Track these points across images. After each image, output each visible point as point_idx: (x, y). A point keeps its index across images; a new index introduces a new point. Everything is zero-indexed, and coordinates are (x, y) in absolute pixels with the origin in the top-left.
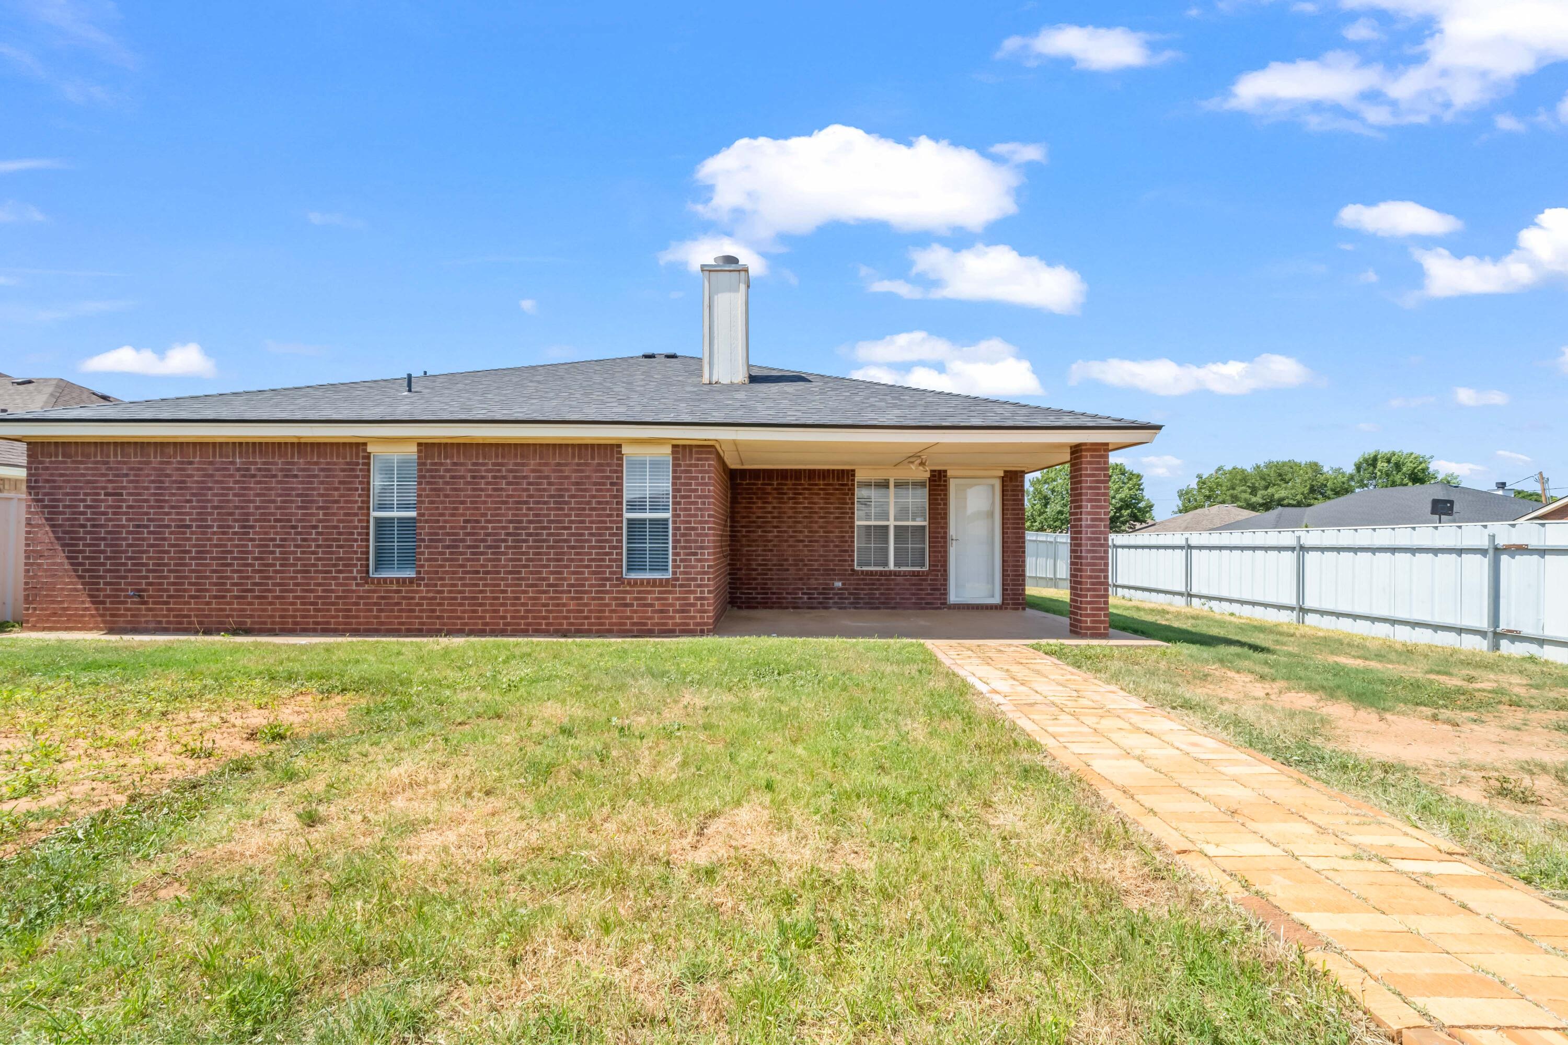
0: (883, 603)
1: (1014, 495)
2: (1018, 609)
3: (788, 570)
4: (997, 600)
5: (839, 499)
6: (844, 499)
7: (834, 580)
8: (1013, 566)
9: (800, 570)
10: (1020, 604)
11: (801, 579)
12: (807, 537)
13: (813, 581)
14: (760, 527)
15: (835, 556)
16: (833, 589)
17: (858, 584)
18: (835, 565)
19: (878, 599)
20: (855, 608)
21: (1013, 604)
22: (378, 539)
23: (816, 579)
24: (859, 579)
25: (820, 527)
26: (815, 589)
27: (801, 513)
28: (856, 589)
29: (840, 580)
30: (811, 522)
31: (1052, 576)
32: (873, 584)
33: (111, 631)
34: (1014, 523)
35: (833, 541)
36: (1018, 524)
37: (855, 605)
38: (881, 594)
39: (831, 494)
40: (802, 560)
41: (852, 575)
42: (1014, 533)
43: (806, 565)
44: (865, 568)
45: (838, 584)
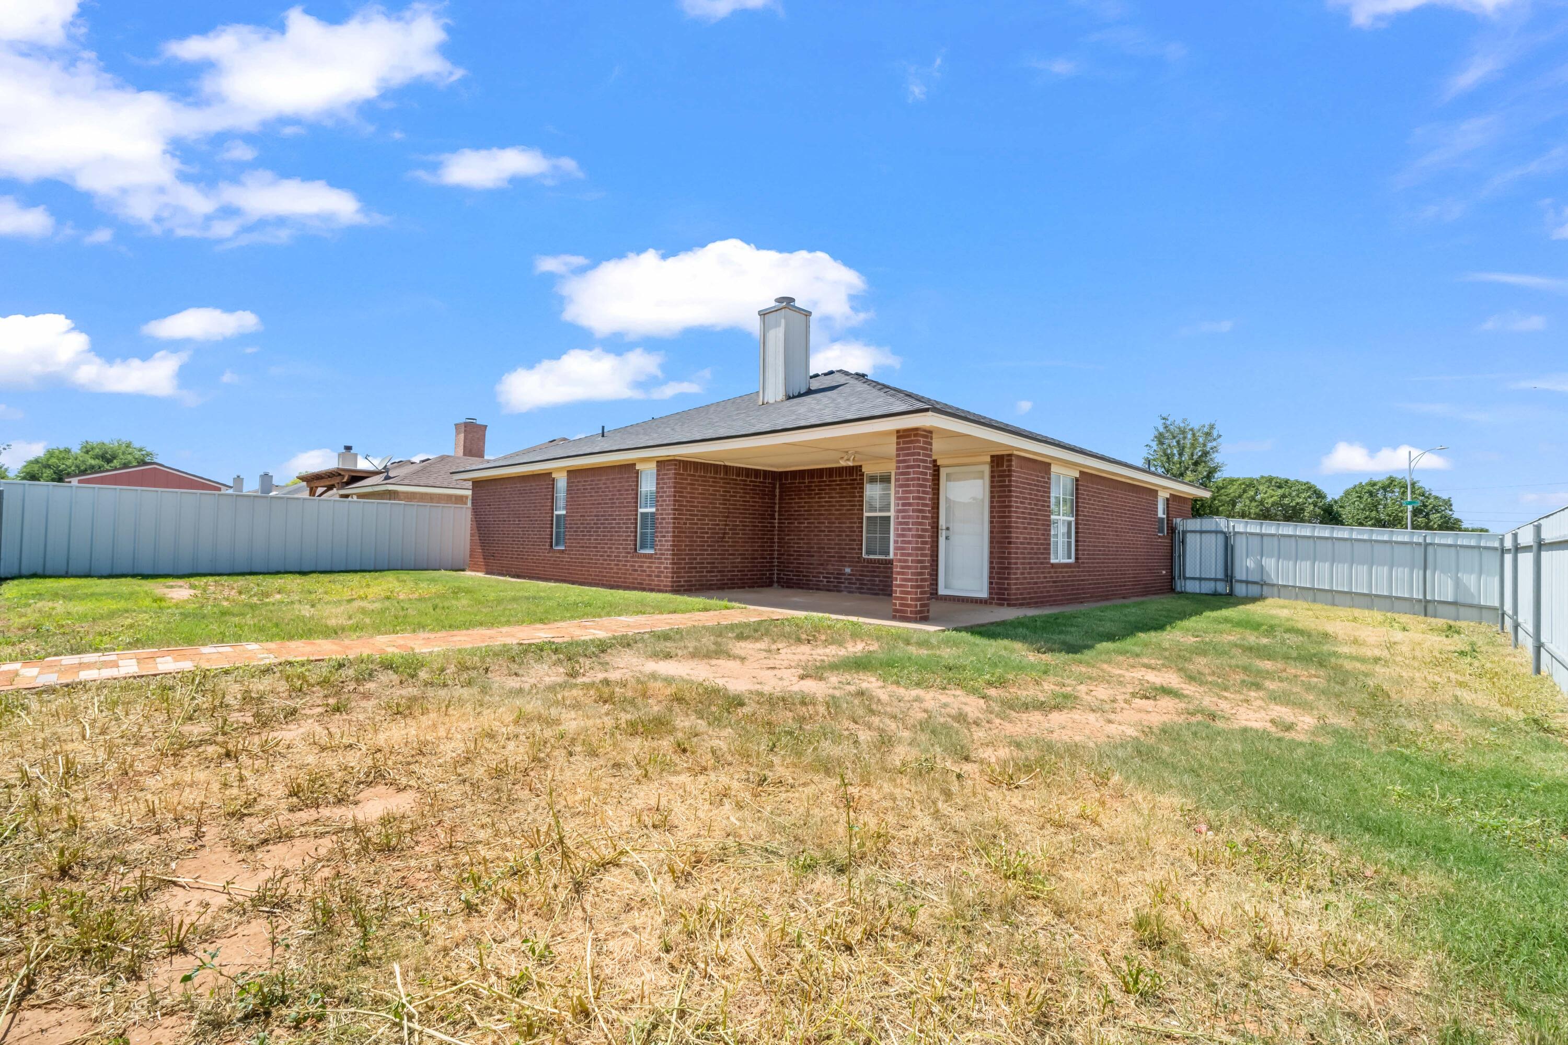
0: (882, 590)
1: (1000, 481)
2: (1002, 605)
3: (813, 556)
4: (984, 594)
5: (850, 493)
6: (854, 493)
7: (845, 566)
8: (999, 558)
9: (821, 556)
10: (1004, 599)
11: (822, 565)
12: (827, 527)
13: (830, 567)
14: (796, 519)
15: (846, 544)
16: (844, 574)
17: (862, 571)
18: (847, 553)
19: (877, 585)
20: (861, 593)
21: (999, 599)
22: (557, 528)
23: (833, 565)
24: (863, 567)
25: (836, 519)
26: (832, 574)
27: (823, 506)
28: (861, 575)
29: (849, 566)
30: (830, 514)
31: (1421, 597)
32: (874, 571)
33: (487, 573)
34: (1000, 512)
35: (844, 531)
36: (1004, 512)
37: (860, 590)
38: (880, 581)
39: (845, 489)
40: (823, 548)
41: (858, 562)
42: (1001, 522)
43: (826, 552)
44: (872, 557)
45: (848, 570)
